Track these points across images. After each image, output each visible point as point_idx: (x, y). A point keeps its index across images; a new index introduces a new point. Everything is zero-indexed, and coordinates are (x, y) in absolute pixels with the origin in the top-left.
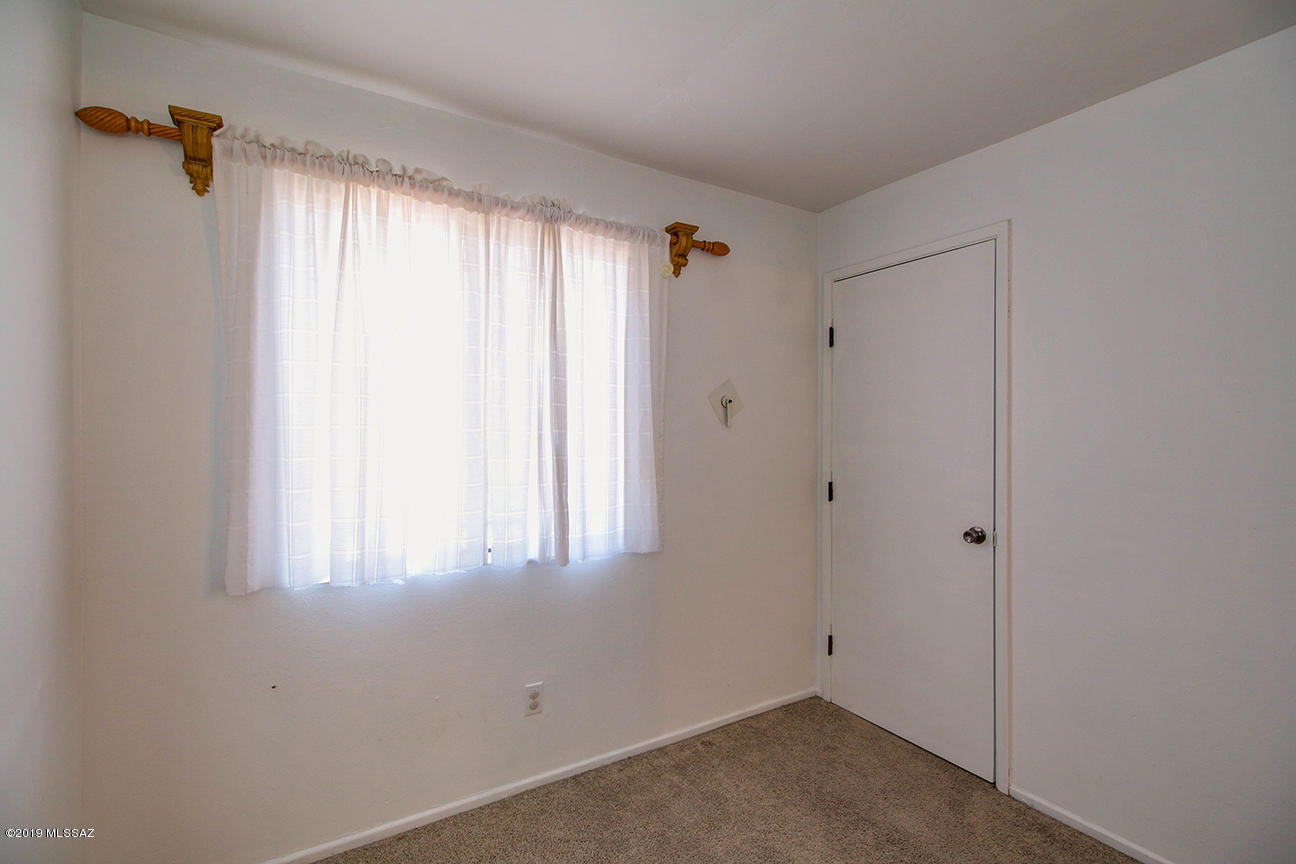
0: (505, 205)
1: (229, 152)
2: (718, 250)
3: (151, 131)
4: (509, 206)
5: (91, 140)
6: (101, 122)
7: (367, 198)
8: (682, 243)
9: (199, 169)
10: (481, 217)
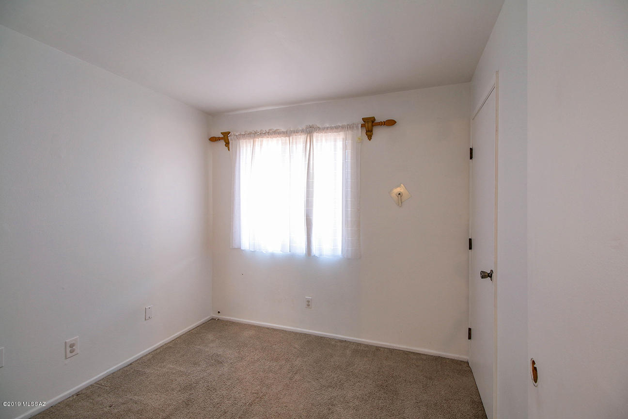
0: (294, 132)
1: (231, 140)
2: (391, 123)
3: (219, 139)
4: (296, 132)
5: (213, 143)
6: (213, 139)
7: (258, 141)
8: (370, 126)
9: (227, 144)
10: (287, 138)
